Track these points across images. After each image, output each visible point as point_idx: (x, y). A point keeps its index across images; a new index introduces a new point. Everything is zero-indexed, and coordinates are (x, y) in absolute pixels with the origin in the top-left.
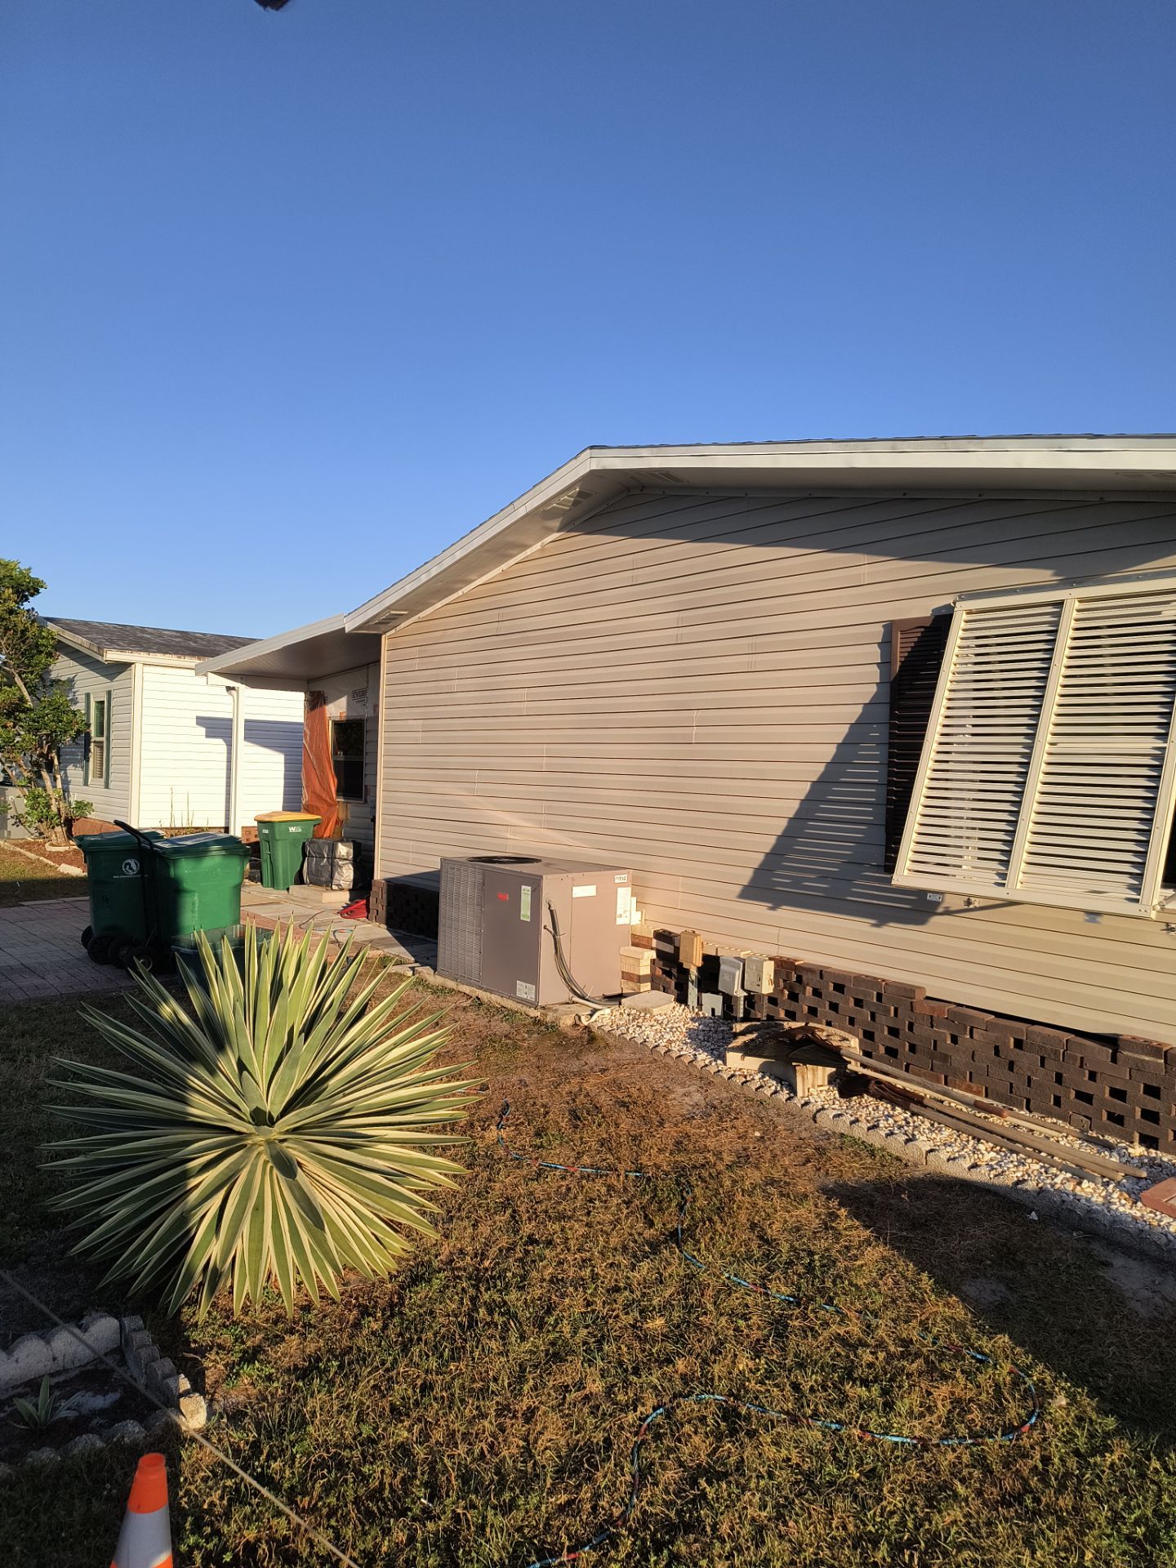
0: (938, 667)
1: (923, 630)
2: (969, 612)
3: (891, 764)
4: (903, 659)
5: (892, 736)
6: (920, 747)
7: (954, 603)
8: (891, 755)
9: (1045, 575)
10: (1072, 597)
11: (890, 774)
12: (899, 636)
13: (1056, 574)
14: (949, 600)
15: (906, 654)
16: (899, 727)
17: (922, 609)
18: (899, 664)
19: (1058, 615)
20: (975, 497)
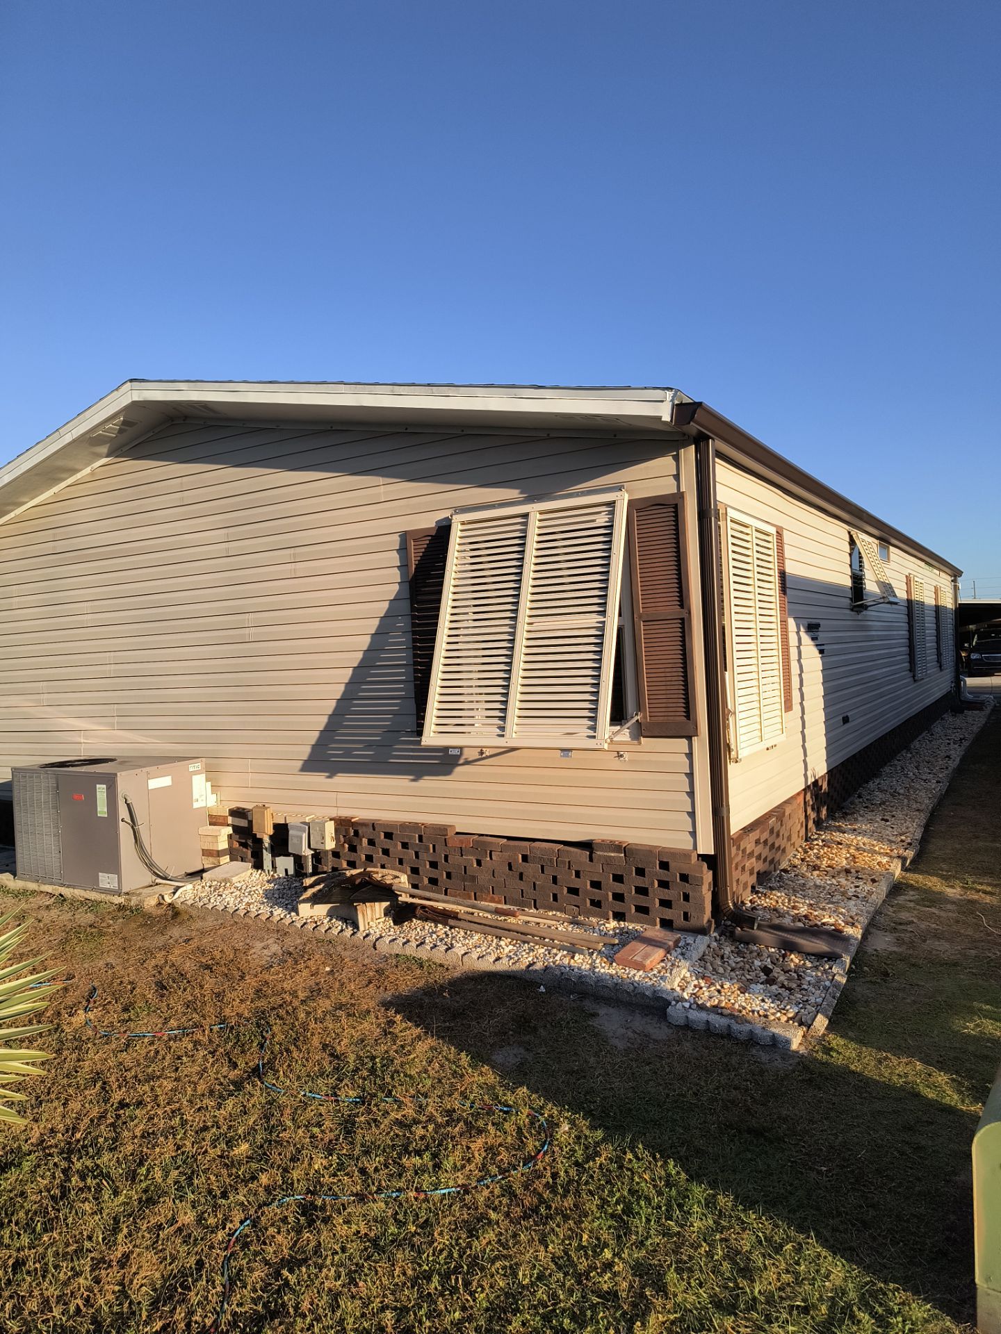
0: (443, 568)
1: (430, 538)
2: (463, 523)
3: (415, 648)
4: (417, 562)
5: (414, 625)
6: (434, 633)
7: (451, 516)
8: (414, 641)
9: (513, 494)
10: (534, 509)
11: (415, 656)
12: (412, 543)
13: (521, 493)
14: (446, 514)
15: (419, 558)
16: (418, 618)
17: (428, 522)
18: (414, 566)
19: (525, 524)
20: (459, 432)
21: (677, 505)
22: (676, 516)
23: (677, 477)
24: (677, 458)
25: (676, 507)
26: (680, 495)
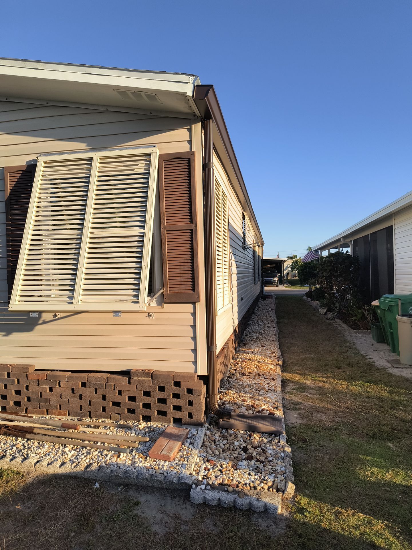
0: (30, 192)
1: (21, 172)
2: (46, 162)
3: (8, 246)
4: (12, 188)
5: (8, 230)
6: (21, 236)
7: (37, 158)
8: (8, 241)
9: (82, 146)
10: (96, 155)
11: (8, 251)
12: (9, 175)
13: (87, 146)
14: (34, 157)
15: (13, 185)
16: (11, 225)
17: (21, 162)
18: (9, 191)
19: (90, 165)
20: (45, 103)
21: (190, 158)
22: (189, 166)
23: (190, 142)
24: (190, 130)
25: (189, 160)
26: (192, 153)
